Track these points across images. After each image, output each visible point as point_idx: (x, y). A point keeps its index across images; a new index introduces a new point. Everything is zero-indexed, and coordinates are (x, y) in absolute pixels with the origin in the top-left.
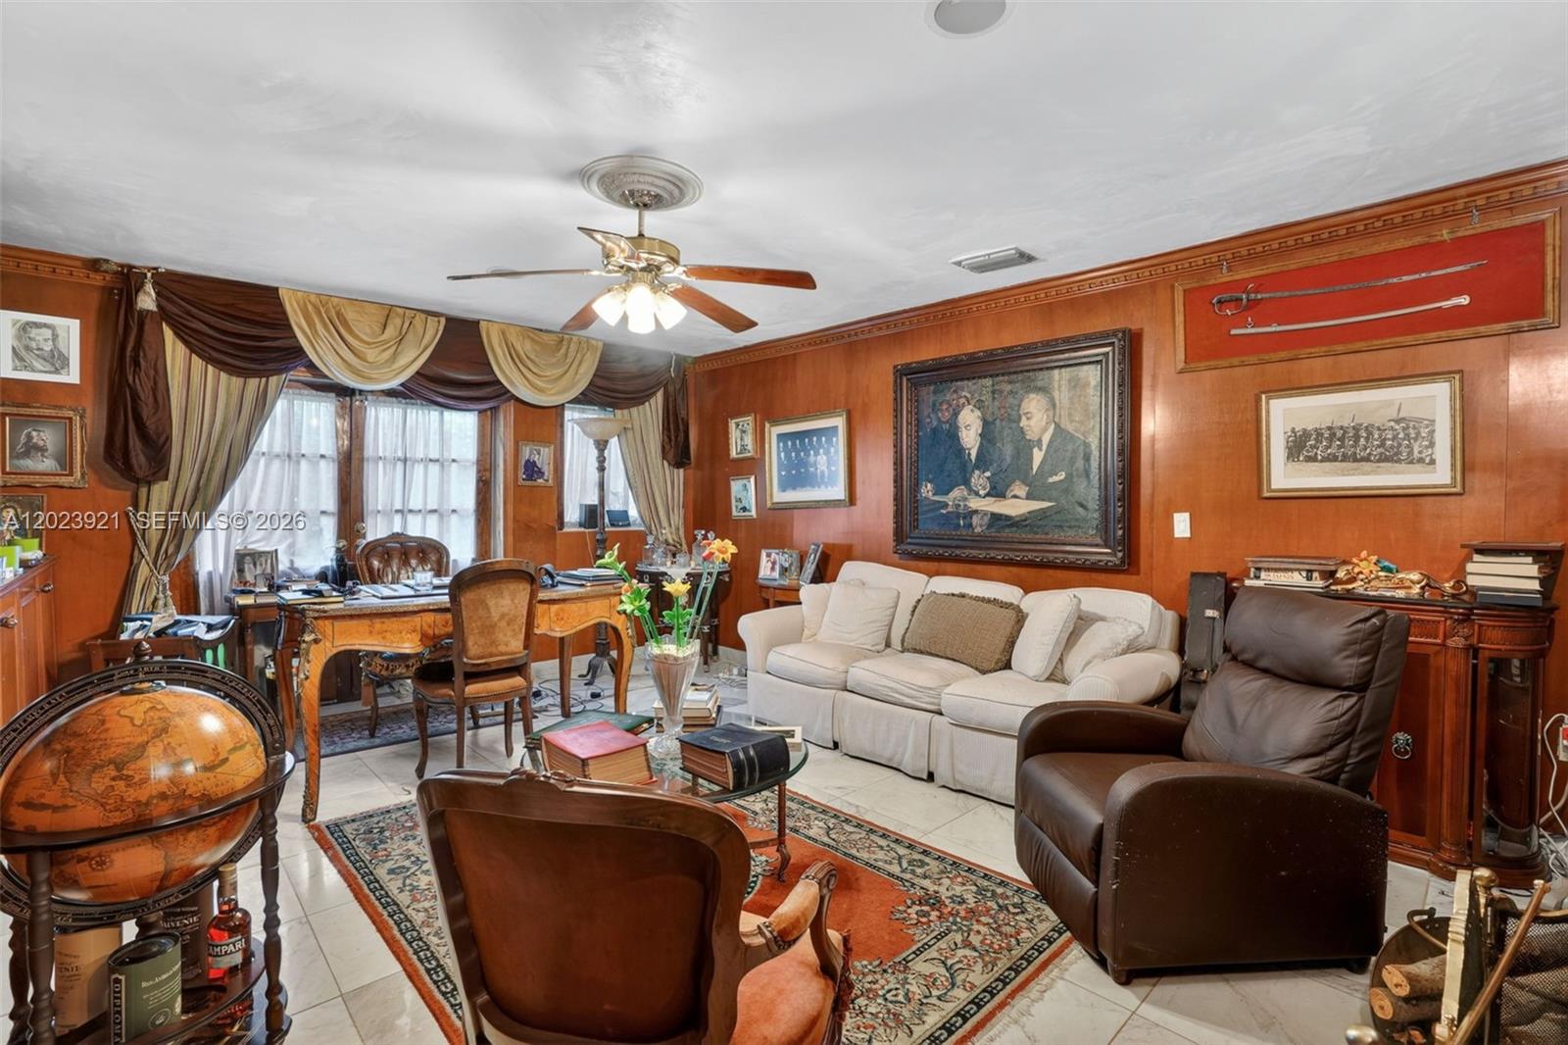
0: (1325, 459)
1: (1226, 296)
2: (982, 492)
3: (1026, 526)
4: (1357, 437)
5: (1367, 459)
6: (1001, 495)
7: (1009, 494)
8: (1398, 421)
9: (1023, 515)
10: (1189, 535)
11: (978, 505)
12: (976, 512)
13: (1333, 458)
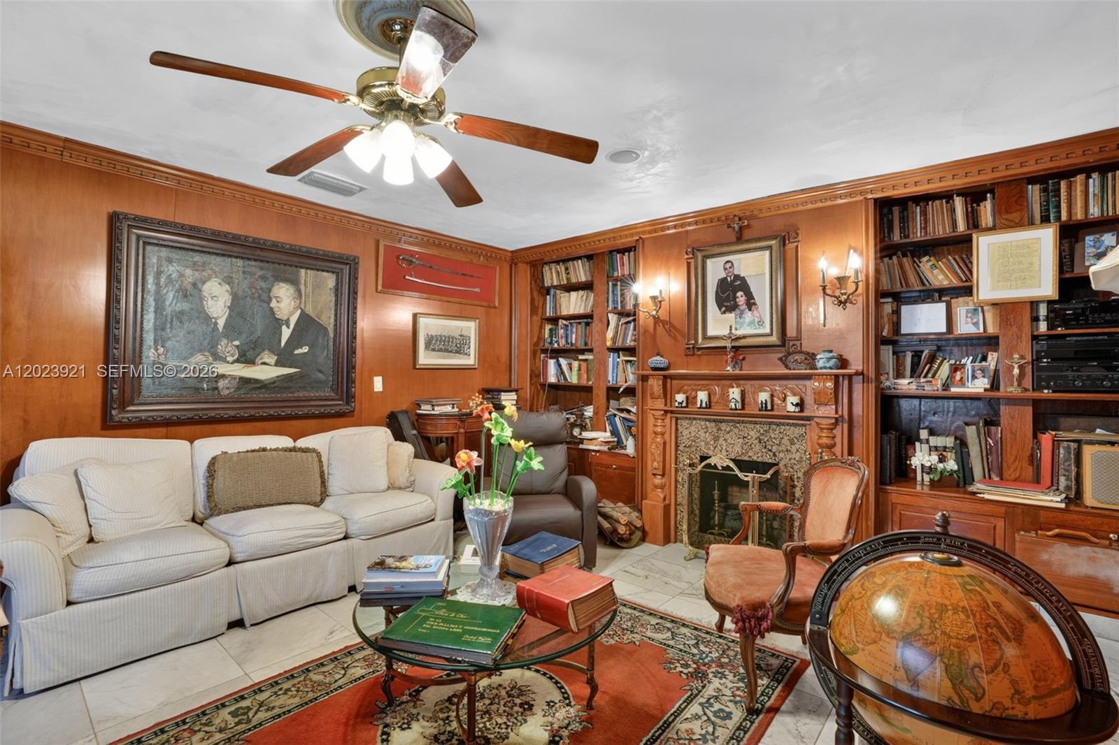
0: (438, 351)
1: (407, 257)
2: (230, 359)
3: (275, 387)
4: (449, 341)
5: (451, 352)
6: (252, 362)
7: (258, 361)
8: (461, 336)
9: (272, 378)
10: (381, 390)
11: (227, 369)
12: (223, 376)
13: (440, 350)
